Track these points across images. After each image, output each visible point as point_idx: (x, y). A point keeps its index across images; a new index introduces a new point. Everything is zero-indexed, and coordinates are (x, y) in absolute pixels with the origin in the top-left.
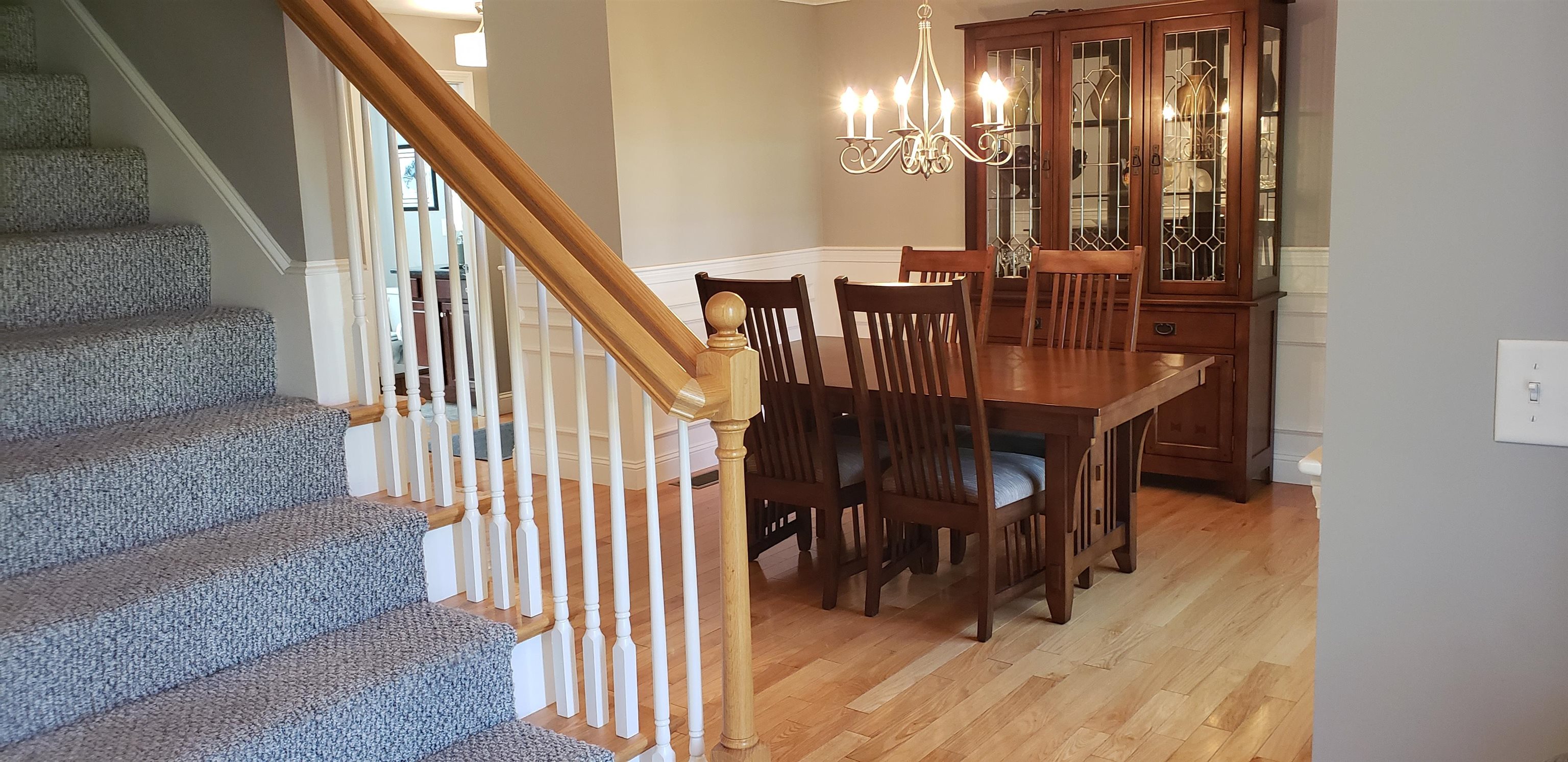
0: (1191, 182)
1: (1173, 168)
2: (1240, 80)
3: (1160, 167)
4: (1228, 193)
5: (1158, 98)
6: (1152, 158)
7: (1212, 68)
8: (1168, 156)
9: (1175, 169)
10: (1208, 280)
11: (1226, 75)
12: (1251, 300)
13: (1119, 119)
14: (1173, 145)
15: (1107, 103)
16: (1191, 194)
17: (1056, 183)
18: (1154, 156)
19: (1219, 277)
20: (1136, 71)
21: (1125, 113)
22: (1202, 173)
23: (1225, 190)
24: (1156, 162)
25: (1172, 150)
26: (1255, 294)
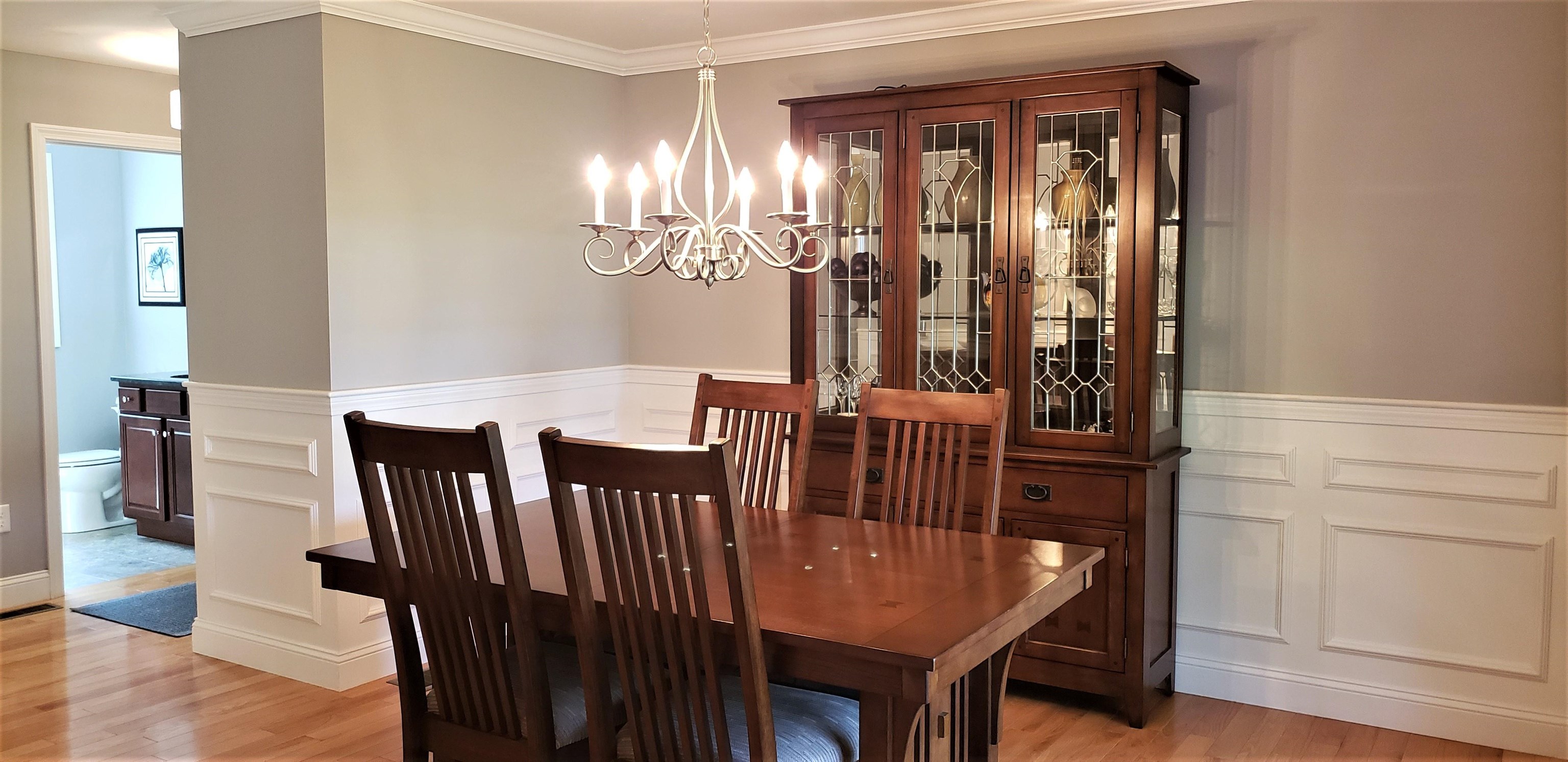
0: (1069, 304)
1: (1046, 287)
2: (1133, 176)
3: (1029, 284)
4: (1117, 319)
5: (1027, 197)
6: (1019, 273)
7: (1097, 160)
8: (1041, 273)
9: (1049, 289)
10: (1092, 430)
11: (1113, 172)
12: (1148, 461)
13: (979, 222)
14: (1046, 260)
15: (964, 202)
16: (1069, 320)
17: (900, 299)
18: (1022, 270)
19: (1105, 428)
20: (1000, 161)
21: (986, 216)
22: (1083, 294)
23: (1113, 316)
24: (1025, 277)
25: (1045, 266)
26: (1153, 452)
